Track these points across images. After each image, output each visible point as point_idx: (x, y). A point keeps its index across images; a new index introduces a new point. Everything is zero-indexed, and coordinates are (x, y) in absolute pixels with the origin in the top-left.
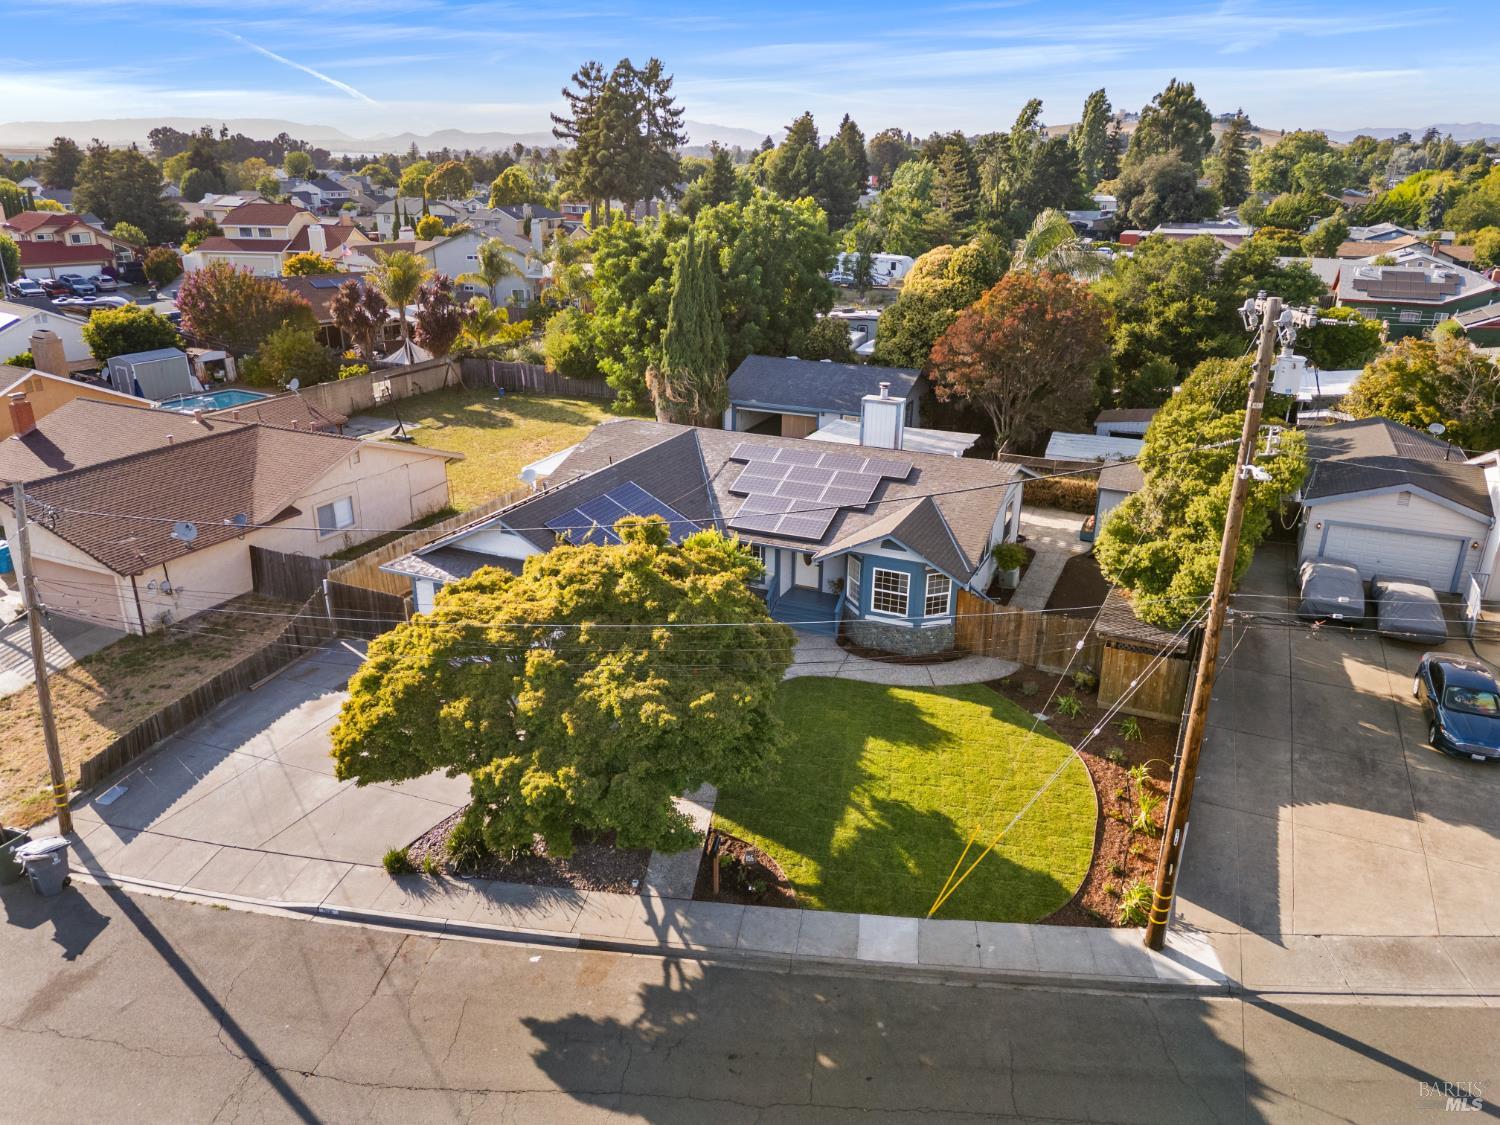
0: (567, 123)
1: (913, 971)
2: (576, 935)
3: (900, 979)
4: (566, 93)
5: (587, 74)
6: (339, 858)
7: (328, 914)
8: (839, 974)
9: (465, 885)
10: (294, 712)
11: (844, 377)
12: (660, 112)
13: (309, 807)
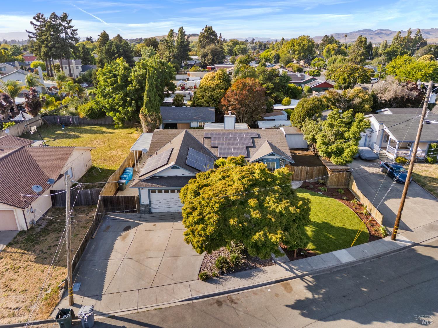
0: (33, 33)
1: (357, 262)
2: (273, 280)
3: (355, 265)
4: (32, 23)
5: (39, 18)
6: (182, 281)
7: (196, 298)
8: (341, 268)
9: (228, 277)
10: (117, 241)
11: (193, 111)
12: (69, 31)
13: (156, 269)
